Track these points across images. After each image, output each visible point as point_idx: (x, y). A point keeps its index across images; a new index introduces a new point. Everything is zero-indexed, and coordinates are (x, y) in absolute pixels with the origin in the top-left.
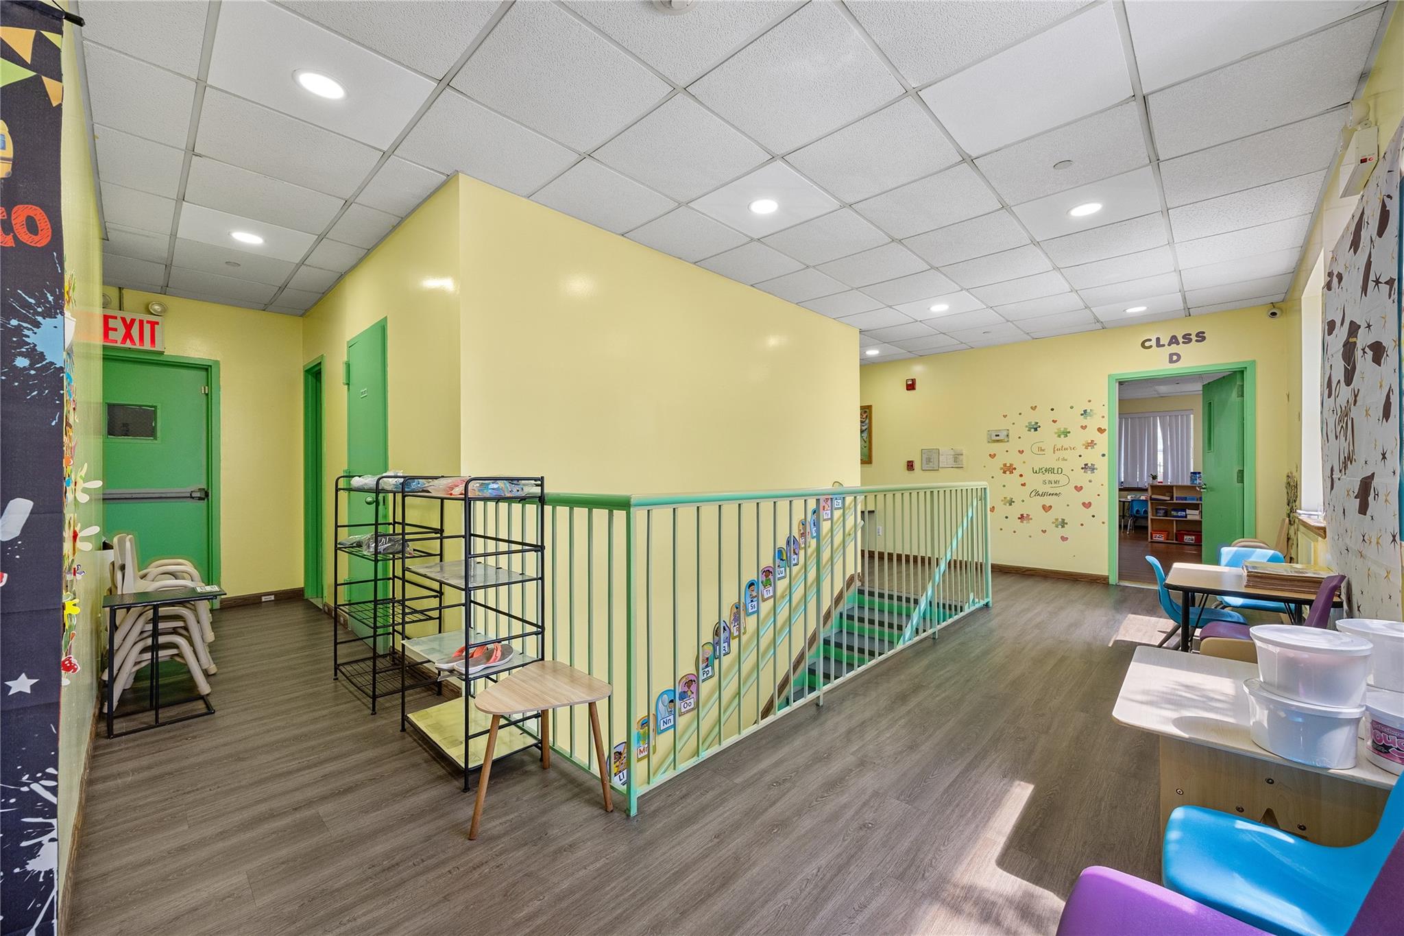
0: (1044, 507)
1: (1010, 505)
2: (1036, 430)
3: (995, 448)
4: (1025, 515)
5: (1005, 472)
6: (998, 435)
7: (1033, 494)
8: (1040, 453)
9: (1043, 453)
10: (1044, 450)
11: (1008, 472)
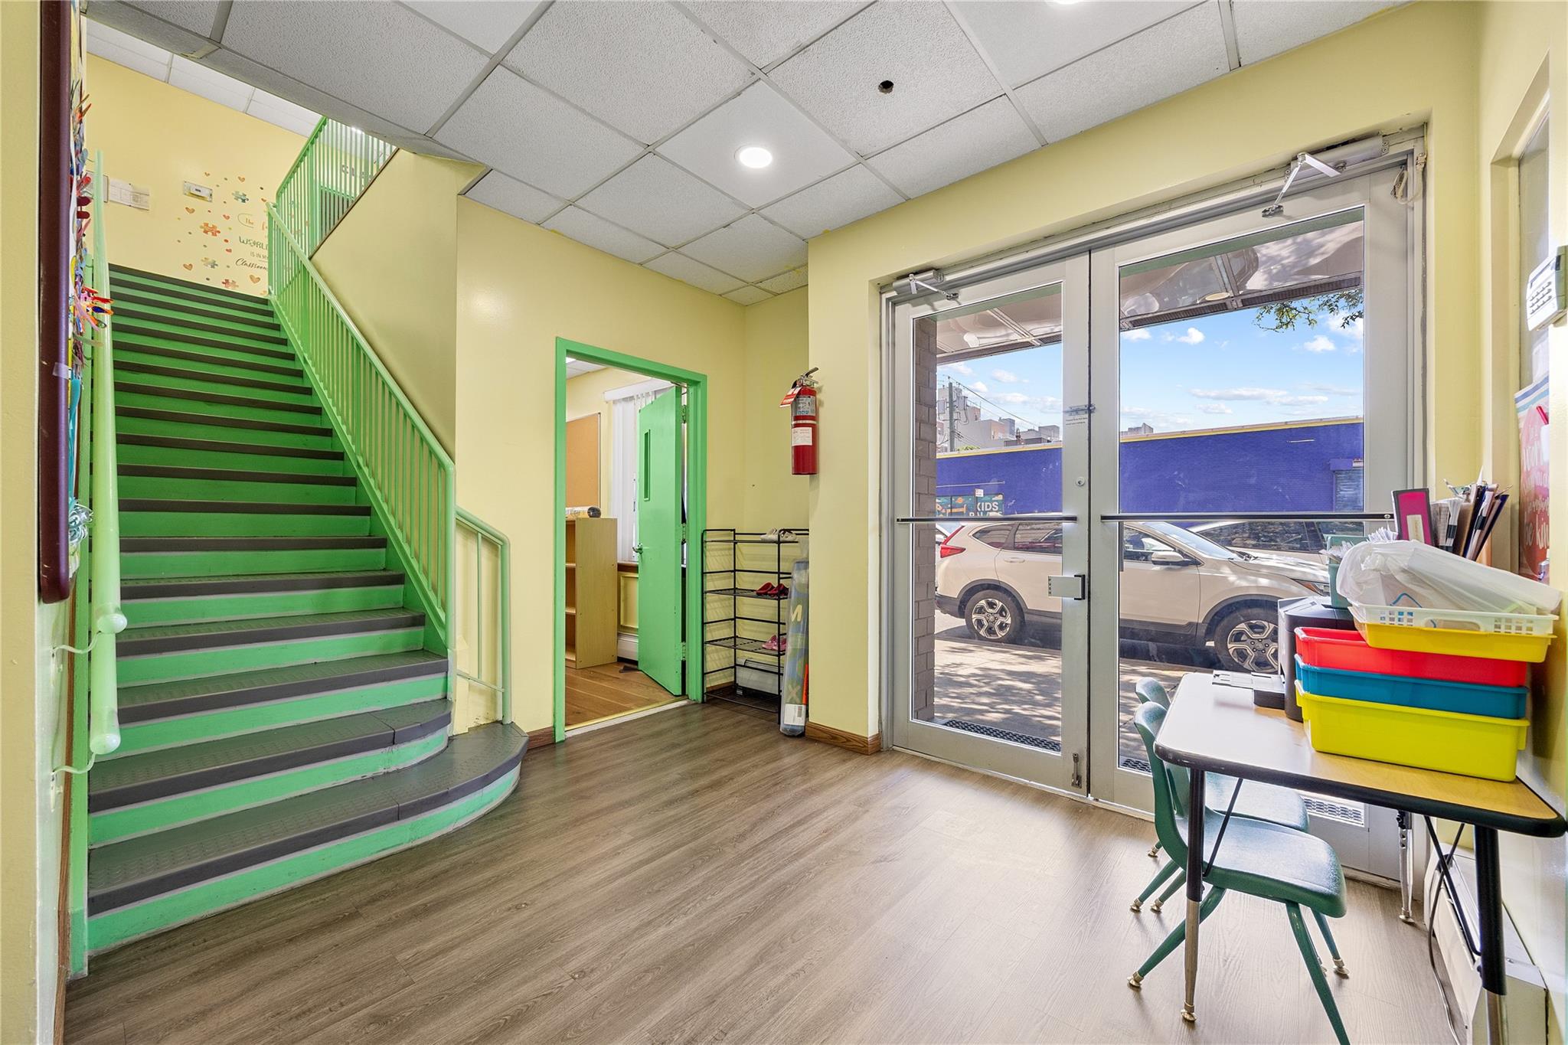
0: (251, 277)
1: (213, 267)
2: (244, 201)
3: (194, 203)
4: (230, 281)
5: (206, 232)
6: (200, 191)
7: (240, 262)
8: (247, 224)
9: (251, 225)
10: (252, 224)
11: (210, 233)
